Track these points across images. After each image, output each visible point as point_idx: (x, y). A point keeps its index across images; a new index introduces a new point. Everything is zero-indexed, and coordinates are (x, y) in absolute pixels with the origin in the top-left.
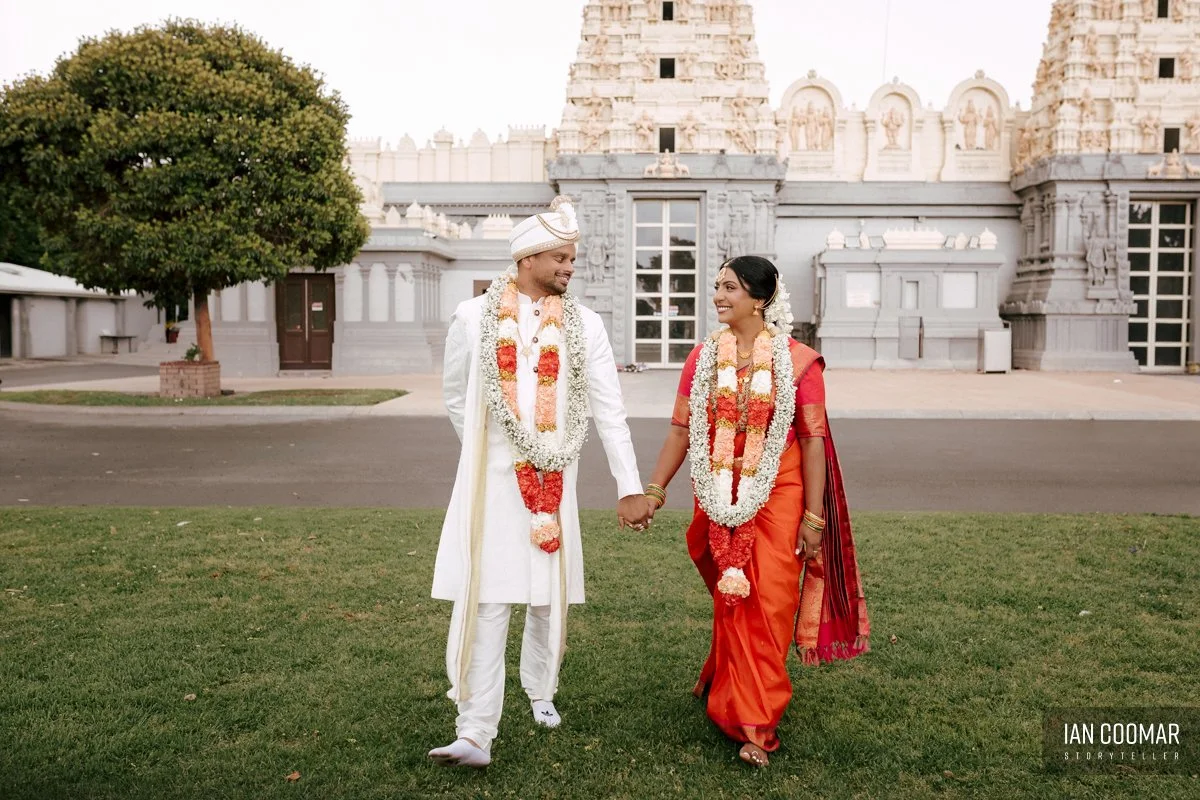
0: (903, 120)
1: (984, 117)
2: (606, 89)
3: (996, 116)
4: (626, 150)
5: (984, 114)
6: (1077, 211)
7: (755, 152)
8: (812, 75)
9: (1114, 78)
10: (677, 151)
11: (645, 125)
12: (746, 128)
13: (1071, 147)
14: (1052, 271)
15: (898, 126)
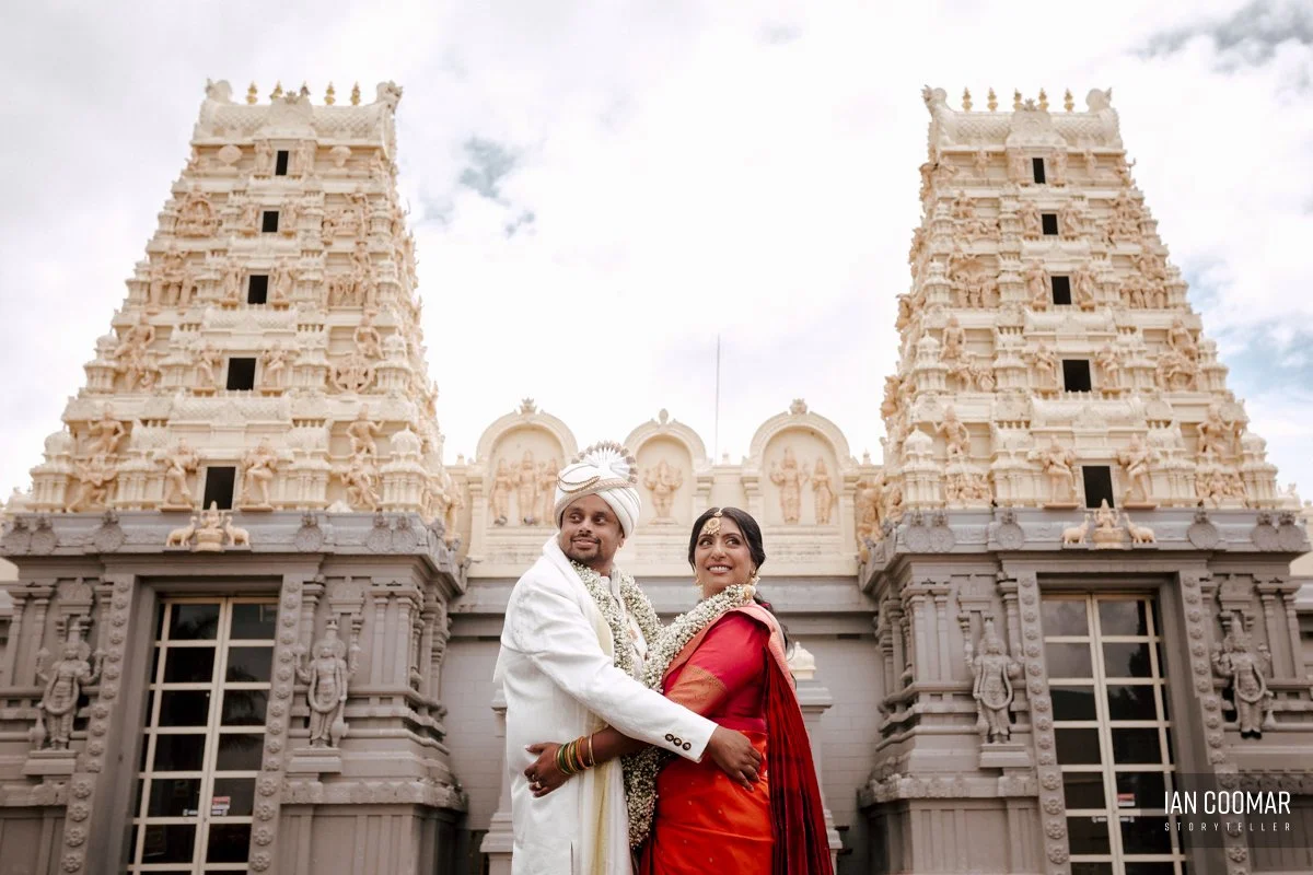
0: (680, 480)
1: (812, 475)
2: (126, 406)
3: (830, 473)
4: (144, 506)
5: (811, 469)
6: (952, 611)
7: (380, 510)
8: (528, 407)
9: (995, 391)
10: (235, 508)
11: (179, 461)
12: (367, 470)
13: (929, 499)
14: (915, 720)
15: (672, 489)
